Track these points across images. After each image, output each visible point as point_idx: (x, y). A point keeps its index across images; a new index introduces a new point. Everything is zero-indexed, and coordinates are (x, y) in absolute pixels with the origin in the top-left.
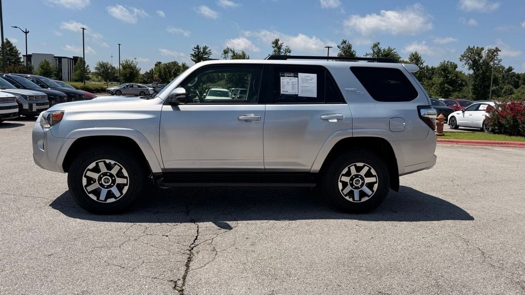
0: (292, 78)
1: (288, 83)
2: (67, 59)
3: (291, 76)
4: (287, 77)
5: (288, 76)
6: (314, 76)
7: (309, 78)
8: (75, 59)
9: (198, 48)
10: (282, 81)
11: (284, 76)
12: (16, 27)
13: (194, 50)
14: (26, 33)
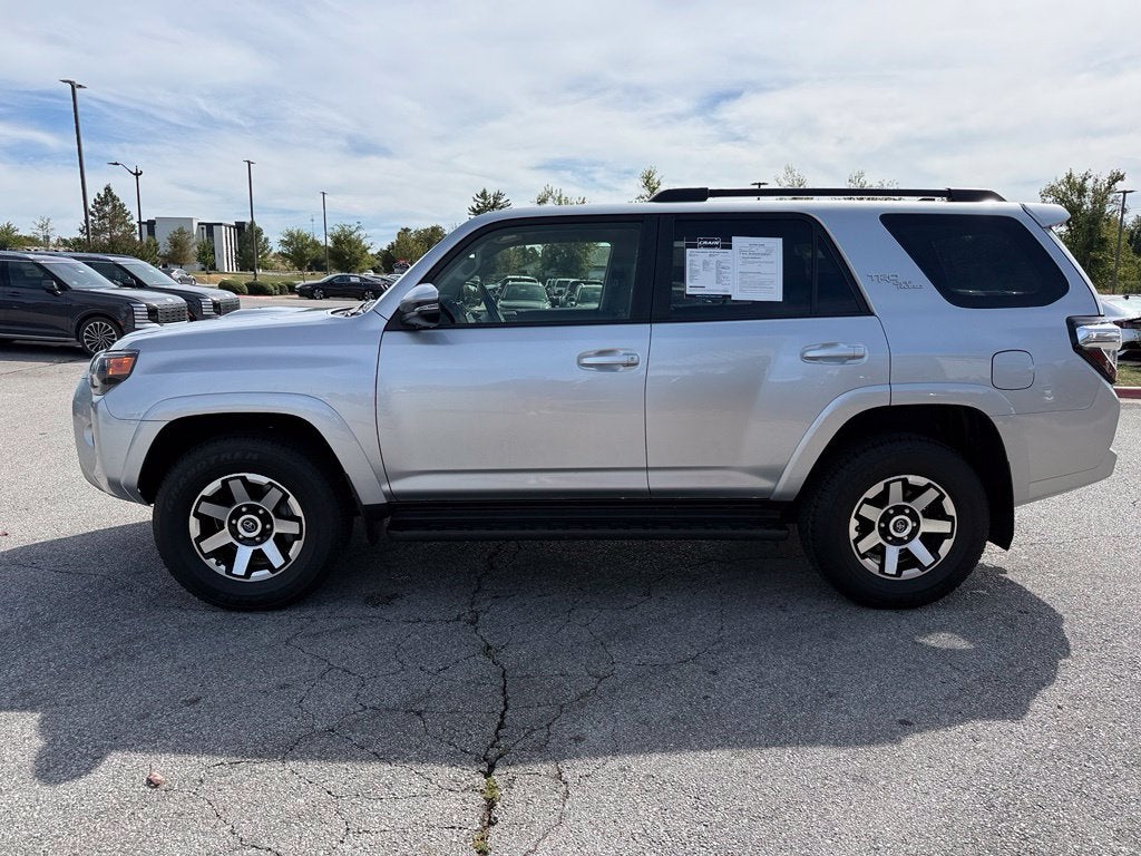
0: (717, 250)
1: (705, 263)
2: (223, 227)
3: (713, 246)
4: (703, 250)
5: (706, 246)
6: (776, 244)
7: (762, 250)
8: (239, 226)
9: (484, 195)
10: (688, 259)
11: (695, 246)
12: (116, 164)
13: (475, 200)
14: (137, 175)
